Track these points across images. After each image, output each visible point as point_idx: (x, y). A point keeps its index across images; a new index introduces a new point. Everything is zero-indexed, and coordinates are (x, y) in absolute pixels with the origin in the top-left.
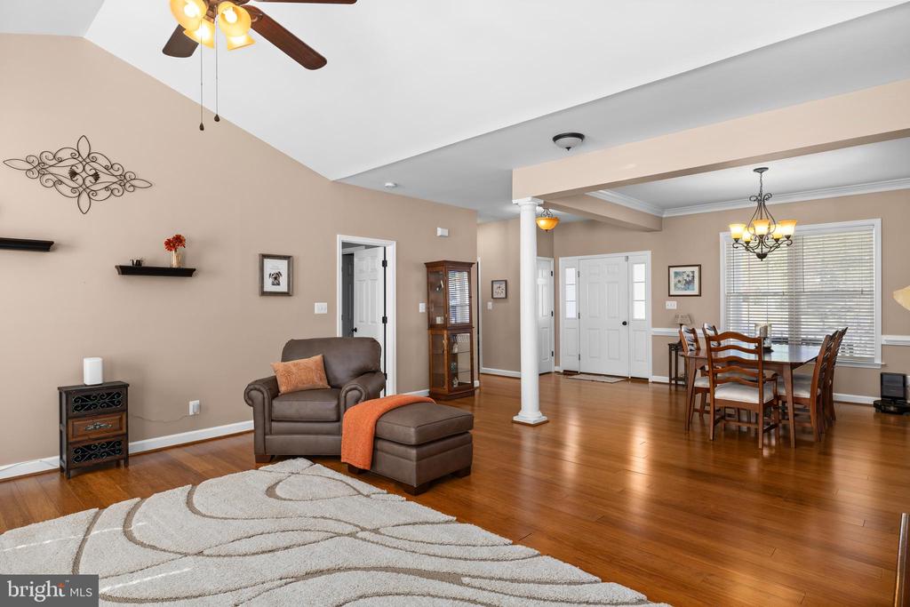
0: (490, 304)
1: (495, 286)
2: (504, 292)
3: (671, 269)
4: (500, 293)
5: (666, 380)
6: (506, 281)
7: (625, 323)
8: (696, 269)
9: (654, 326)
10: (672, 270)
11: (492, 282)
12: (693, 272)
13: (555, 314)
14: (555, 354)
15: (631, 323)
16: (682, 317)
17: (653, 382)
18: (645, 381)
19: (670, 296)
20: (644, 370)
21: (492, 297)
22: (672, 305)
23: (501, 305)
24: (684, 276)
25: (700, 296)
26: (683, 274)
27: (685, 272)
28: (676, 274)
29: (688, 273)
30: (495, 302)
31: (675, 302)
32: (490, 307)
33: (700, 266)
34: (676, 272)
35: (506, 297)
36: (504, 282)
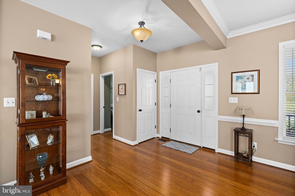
0: (118, 98)
1: (120, 87)
2: (124, 91)
3: (233, 74)
4: (122, 92)
5: (232, 153)
6: (125, 84)
7: (199, 111)
8: (255, 73)
9: (219, 114)
10: (235, 75)
11: (119, 85)
12: (252, 76)
13: (157, 104)
14: (157, 127)
15: (203, 111)
16: (245, 109)
17: (219, 153)
18: (213, 151)
19: (232, 93)
20: (213, 144)
21: (119, 94)
22: (234, 100)
23: (123, 99)
24: (244, 79)
25: (259, 93)
26: (244, 77)
27: (245, 76)
28: (238, 78)
29: (248, 77)
30: (120, 97)
31: (237, 98)
32: (118, 100)
33: (259, 71)
34: (238, 76)
35: (125, 94)
36: (124, 85)
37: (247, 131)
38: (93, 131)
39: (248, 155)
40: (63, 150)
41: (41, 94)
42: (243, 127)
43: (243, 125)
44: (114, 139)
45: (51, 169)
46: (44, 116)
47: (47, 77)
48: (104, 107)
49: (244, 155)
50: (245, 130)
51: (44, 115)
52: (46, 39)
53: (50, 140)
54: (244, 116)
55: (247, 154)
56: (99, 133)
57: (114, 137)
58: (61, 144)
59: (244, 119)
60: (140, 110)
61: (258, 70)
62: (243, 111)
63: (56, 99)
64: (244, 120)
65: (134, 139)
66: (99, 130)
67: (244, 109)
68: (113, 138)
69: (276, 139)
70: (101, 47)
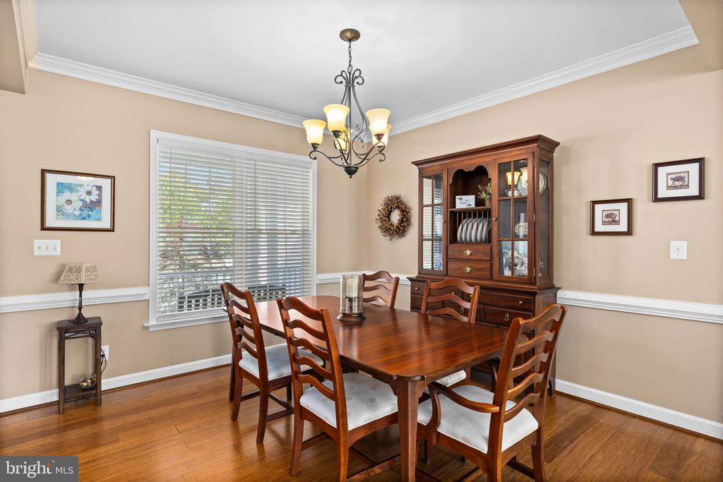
3: (48, 175)
8: (105, 183)
12: (99, 188)
16: (87, 269)
19: (44, 229)
22: (49, 247)
24: (79, 194)
25: (113, 231)
26: (79, 188)
27: (81, 186)
28: (61, 188)
29: (89, 189)
31: (58, 242)
34: (62, 184)
37: (89, 322)
39: (93, 382)
42: (80, 315)
43: (80, 309)
49: (85, 384)
50: (86, 320)
54: (81, 287)
55: (91, 379)
59: (81, 294)
61: (112, 177)
62: (83, 273)
64: (81, 296)
67: (84, 269)
69: (146, 325)
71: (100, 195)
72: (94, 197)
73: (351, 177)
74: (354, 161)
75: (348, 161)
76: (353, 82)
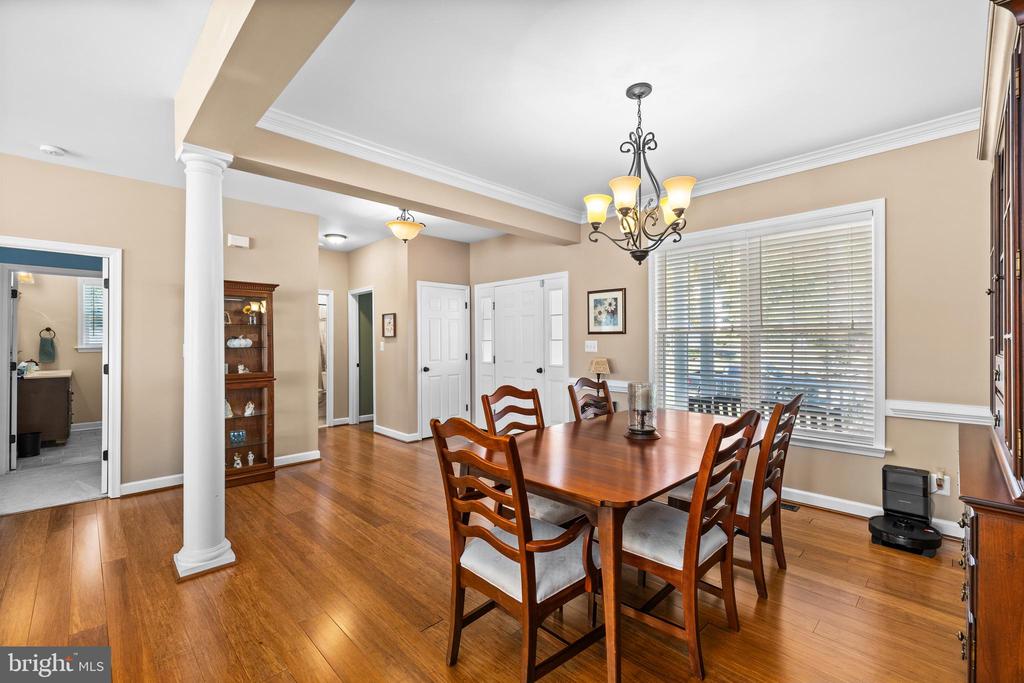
0: (382, 344)
1: (387, 321)
2: (393, 328)
3: (591, 295)
4: (389, 333)
6: (395, 315)
7: (540, 371)
8: (619, 295)
9: (571, 375)
10: (593, 297)
11: (383, 316)
12: (616, 299)
13: (470, 357)
14: (471, 408)
15: (547, 370)
19: (589, 333)
21: (383, 335)
22: (592, 345)
23: (392, 345)
24: (605, 306)
25: (625, 333)
27: (606, 300)
28: (596, 303)
30: (386, 342)
31: (596, 342)
32: (382, 349)
33: (624, 290)
34: (596, 300)
35: (395, 335)
36: (392, 316)
38: (335, 418)
40: (268, 427)
41: (236, 338)
44: (376, 433)
45: (251, 457)
46: (241, 372)
47: (244, 310)
48: (358, 365)
51: (241, 369)
52: (241, 247)
53: (249, 411)
54: (598, 376)
56: (347, 425)
57: (377, 428)
58: (266, 417)
60: (426, 369)
63: (258, 346)
65: (413, 429)
66: (348, 416)
68: (375, 430)
70: (345, 237)
71: (616, 305)
72: (613, 308)
73: (640, 264)
74: (646, 243)
75: (638, 244)
76: (644, 147)
